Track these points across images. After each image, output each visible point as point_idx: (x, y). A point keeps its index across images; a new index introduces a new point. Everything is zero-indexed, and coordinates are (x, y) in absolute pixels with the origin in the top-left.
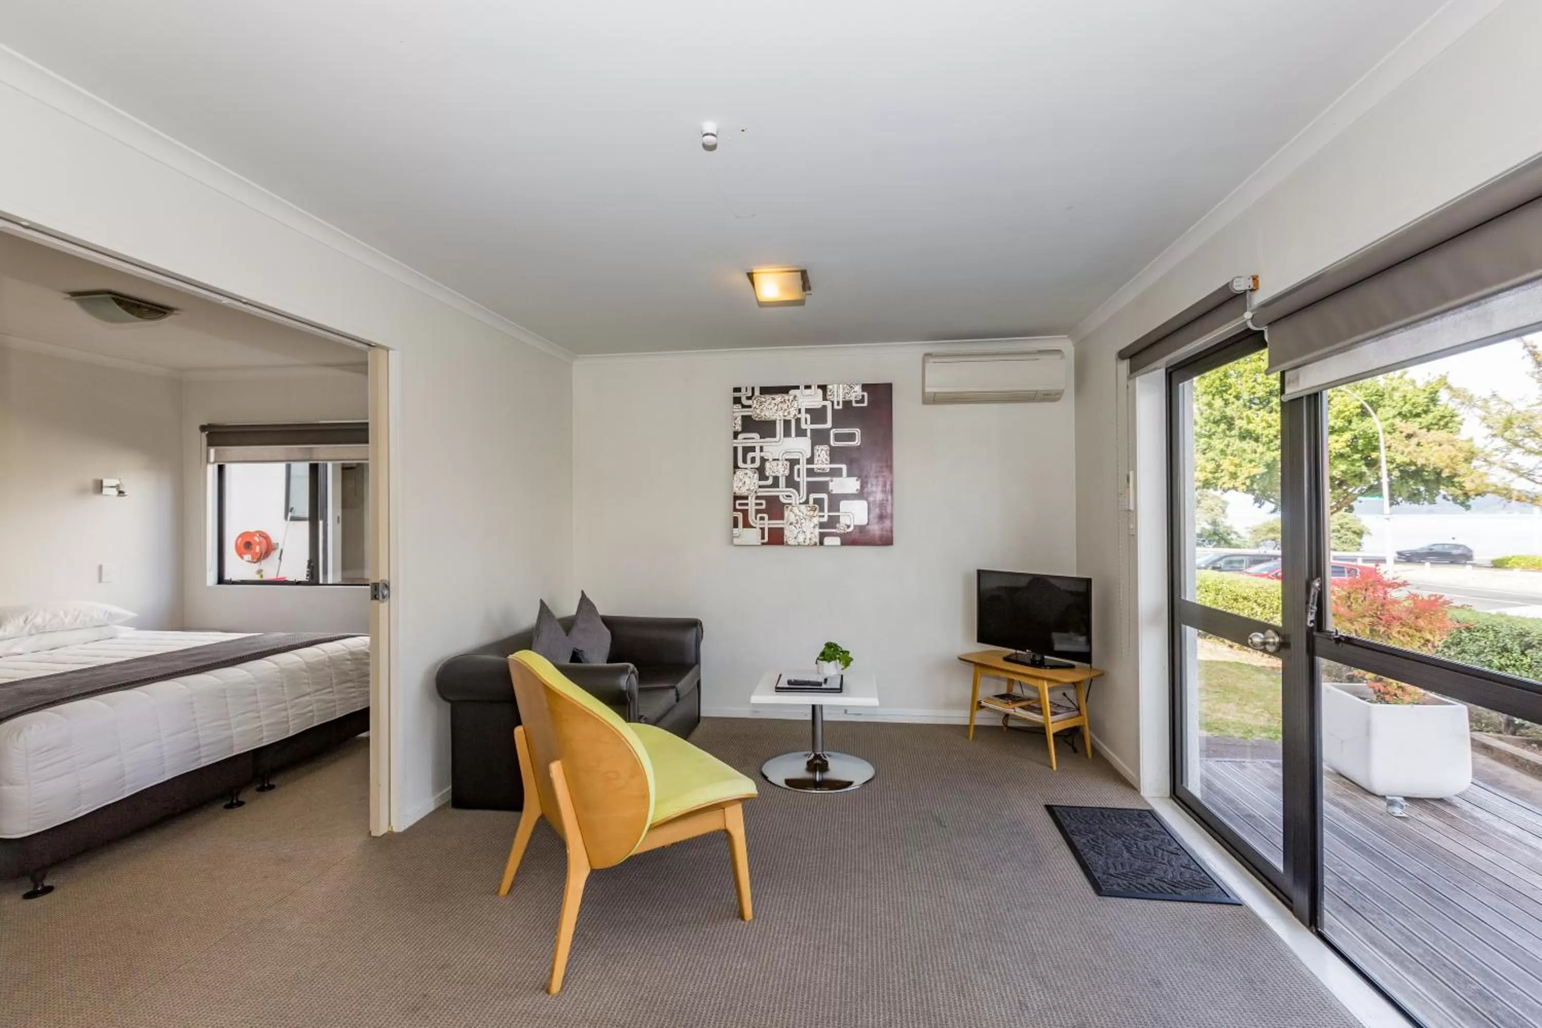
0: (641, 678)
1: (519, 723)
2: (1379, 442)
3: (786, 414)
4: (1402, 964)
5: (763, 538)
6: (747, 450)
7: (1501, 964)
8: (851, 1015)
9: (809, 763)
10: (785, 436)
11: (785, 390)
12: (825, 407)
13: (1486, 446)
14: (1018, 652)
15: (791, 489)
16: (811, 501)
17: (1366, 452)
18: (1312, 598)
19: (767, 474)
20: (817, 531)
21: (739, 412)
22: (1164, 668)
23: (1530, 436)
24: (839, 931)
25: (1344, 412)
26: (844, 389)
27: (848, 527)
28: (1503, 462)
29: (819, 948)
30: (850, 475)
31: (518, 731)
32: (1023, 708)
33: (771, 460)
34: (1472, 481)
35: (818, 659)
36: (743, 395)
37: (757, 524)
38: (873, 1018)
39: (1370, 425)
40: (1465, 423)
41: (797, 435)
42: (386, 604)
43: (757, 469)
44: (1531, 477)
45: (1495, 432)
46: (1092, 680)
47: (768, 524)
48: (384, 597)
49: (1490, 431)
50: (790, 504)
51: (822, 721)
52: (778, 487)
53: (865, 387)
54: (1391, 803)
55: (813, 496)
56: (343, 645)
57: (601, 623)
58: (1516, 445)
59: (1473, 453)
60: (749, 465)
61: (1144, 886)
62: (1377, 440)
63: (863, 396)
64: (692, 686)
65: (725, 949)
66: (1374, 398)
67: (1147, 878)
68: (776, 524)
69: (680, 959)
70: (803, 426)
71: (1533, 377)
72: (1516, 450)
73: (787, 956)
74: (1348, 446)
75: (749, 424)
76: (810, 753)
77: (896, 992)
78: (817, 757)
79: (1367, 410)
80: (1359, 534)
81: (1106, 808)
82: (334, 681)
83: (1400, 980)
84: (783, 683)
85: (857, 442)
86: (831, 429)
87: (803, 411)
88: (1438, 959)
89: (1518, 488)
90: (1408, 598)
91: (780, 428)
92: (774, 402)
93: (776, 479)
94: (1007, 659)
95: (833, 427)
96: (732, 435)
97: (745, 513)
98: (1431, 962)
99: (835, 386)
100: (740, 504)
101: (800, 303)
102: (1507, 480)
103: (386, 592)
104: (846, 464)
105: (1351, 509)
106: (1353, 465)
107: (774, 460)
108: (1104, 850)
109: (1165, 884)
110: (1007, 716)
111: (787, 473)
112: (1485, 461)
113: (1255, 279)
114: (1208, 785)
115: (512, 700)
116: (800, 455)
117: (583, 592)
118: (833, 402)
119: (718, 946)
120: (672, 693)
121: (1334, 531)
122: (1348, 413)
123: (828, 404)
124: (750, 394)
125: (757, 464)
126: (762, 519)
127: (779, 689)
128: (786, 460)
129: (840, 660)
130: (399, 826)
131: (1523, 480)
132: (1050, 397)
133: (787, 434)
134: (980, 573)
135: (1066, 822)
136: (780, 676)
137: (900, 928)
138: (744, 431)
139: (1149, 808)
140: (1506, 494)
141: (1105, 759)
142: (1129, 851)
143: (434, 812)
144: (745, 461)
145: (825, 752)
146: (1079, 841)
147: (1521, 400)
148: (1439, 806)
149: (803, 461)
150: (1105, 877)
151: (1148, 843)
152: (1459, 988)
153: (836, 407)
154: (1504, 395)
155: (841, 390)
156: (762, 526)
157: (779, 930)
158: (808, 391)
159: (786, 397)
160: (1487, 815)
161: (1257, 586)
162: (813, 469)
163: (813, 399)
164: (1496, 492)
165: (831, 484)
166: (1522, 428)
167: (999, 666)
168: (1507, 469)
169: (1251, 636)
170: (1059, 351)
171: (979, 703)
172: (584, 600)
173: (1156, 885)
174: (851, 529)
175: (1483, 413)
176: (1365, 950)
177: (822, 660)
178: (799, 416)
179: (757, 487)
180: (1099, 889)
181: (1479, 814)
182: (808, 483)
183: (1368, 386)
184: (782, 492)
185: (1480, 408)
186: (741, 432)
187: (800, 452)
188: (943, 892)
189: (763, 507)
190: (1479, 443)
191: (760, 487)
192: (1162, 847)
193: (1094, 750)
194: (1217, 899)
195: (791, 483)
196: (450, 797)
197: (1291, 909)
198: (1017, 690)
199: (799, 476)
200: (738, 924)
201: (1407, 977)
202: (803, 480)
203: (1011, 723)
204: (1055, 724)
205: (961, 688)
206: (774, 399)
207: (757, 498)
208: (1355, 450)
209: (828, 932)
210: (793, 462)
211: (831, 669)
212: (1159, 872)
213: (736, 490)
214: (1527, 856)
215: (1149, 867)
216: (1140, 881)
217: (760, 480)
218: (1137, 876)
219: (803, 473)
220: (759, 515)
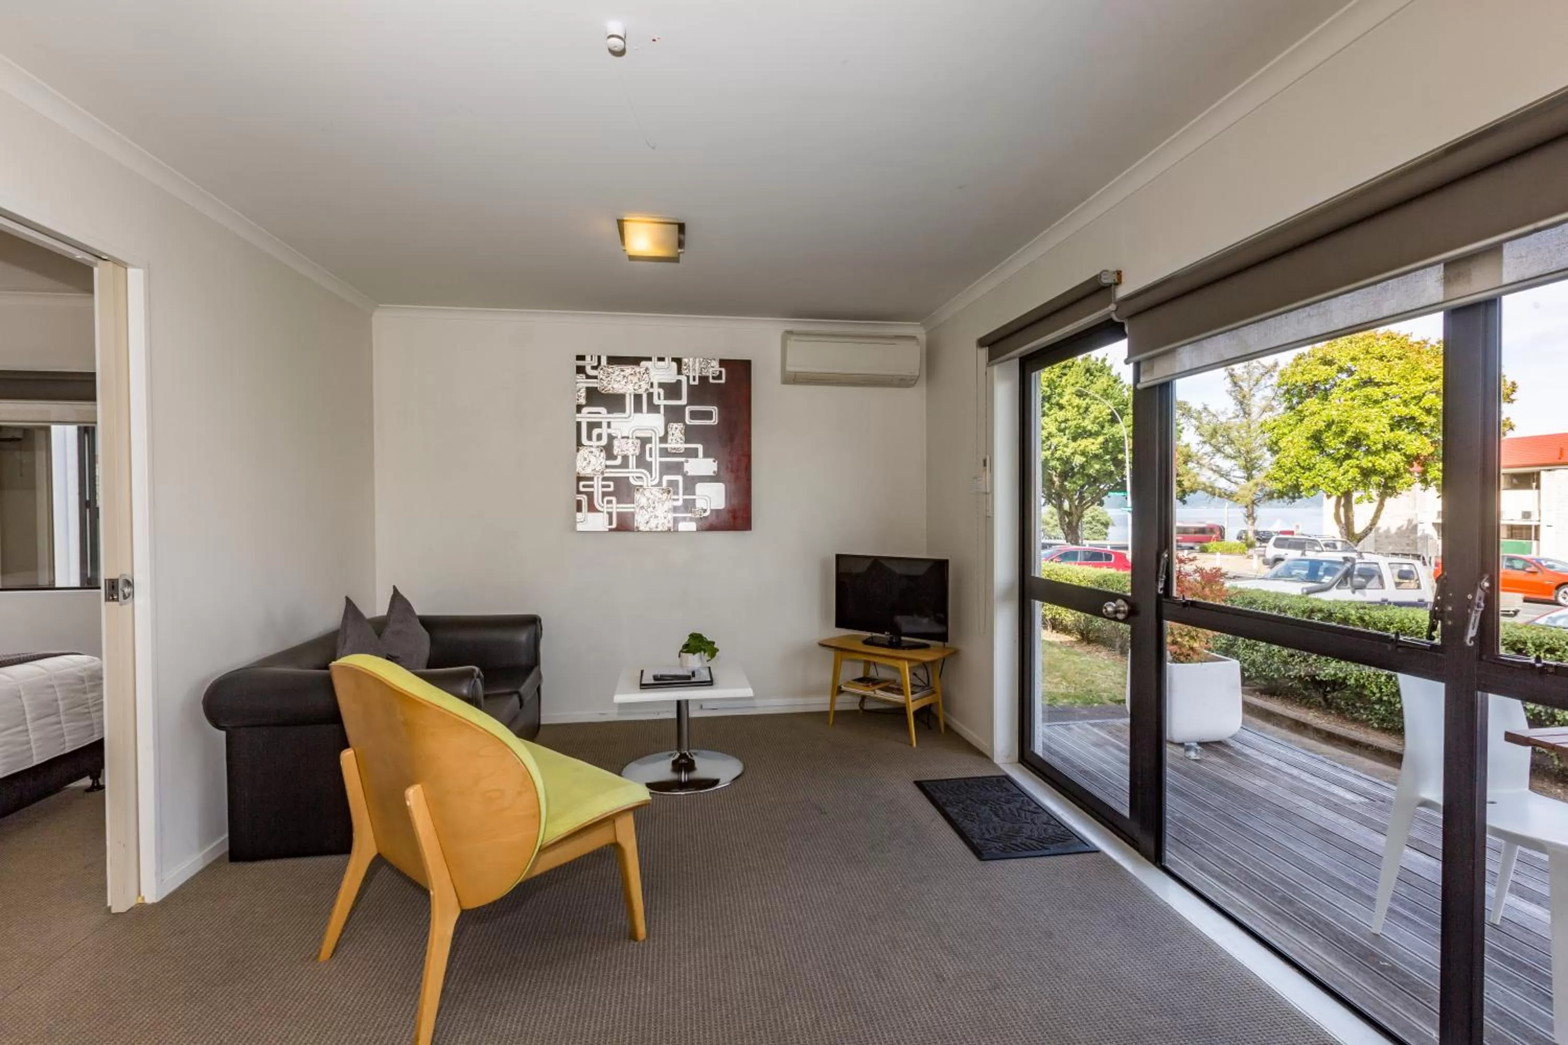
0: (487, 683)
1: (346, 745)
2: (1124, 445)
3: (636, 387)
4: (1226, 883)
5: (611, 523)
6: (592, 426)
7: (1292, 872)
8: (776, 1021)
9: (674, 763)
10: (635, 411)
11: (636, 361)
12: (679, 382)
13: (1198, 451)
14: (874, 634)
15: (643, 471)
16: (665, 484)
17: (1114, 453)
18: (1161, 568)
19: (615, 453)
20: (671, 516)
21: (583, 383)
22: (1015, 641)
23: (1228, 443)
24: (744, 935)
25: (1099, 418)
26: (700, 364)
27: (705, 511)
28: (1210, 464)
29: (726, 957)
30: (706, 455)
31: (347, 757)
32: (881, 689)
33: (619, 437)
34: (1189, 480)
35: (682, 651)
36: (588, 363)
37: (605, 508)
38: (799, 1019)
39: (1118, 430)
40: (1184, 431)
41: (649, 411)
42: (128, 607)
43: (604, 447)
44: (1228, 478)
45: (1205, 439)
46: (944, 659)
47: (616, 508)
48: (125, 597)
49: (1201, 438)
50: (641, 486)
51: (688, 718)
52: (627, 467)
53: (723, 363)
54: (1188, 749)
55: (666, 478)
56: (43, 668)
57: (419, 625)
58: (1219, 450)
59: (1190, 456)
60: (594, 443)
61: (1017, 846)
62: (1123, 443)
63: (721, 372)
64: (533, 693)
65: (622, 976)
66: (1120, 407)
67: (1018, 838)
68: (625, 508)
69: (572, 996)
70: (656, 401)
71: (1231, 395)
72: (1219, 455)
73: (693, 972)
74: (1101, 448)
75: (595, 397)
76: (675, 752)
77: (816, 988)
78: (683, 756)
79: (1116, 417)
80: (1106, 525)
81: (969, 778)
82: (28, 716)
83: (1227, 898)
84: (649, 679)
85: (714, 421)
86: (686, 405)
87: (656, 385)
88: (1251, 876)
89: (1221, 486)
90: (1195, 571)
91: (629, 403)
92: (622, 373)
93: (625, 458)
94: (867, 642)
95: (688, 404)
96: (575, 408)
97: (590, 496)
98: (1245, 878)
99: (691, 359)
100: (584, 486)
101: (675, 260)
102: (1212, 479)
103: (127, 590)
104: (702, 444)
105: (1101, 504)
106: (1104, 465)
107: (623, 438)
108: (976, 817)
109: (1033, 841)
110: (864, 698)
111: (637, 452)
112: (1198, 463)
113: (1119, 273)
114: (1047, 748)
115: (335, 717)
116: (653, 433)
117: (394, 587)
118: (688, 377)
119: (614, 974)
120: (515, 698)
121: (1087, 523)
122: (1101, 419)
123: (683, 379)
124: (596, 364)
125: (604, 442)
126: (609, 502)
127: (644, 686)
128: (637, 438)
129: (705, 652)
130: (151, 896)
131: (1223, 480)
132: (904, 382)
133: (638, 408)
134: (839, 557)
135: (937, 795)
136: (642, 672)
137: (805, 921)
138: (588, 405)
139: (1003, 774)
140: (1212, 491)
141: (957, 734)
142: (997, 815)
143: (202, 872)
144: (590, 438)
145: (691, 751)
146: (952, 811)
147: (1223, 413)
148: (1220, 748)
149: (655, 440)
150: (982, 842)
151: (1011, 806)
152: (1269, 897)
153: (692, 382)
154: (1212, 409)
155: (697, 364)
156: (610, 510)
157: (679, 945)
158: (661, 363)
159: (637, 369)
160: (1254, 752)
161: (1049, 569)
162: (666, 449)
163: (664, 373)
164: (1205, 489)
165: (685, 464)
166: (1223, 436)
167: (859, 649)
168: (1212, 470)
169: (1105, 605)
170: (913, 338)
171: (840, 687)
172: (397, 598)
173: (1027, 844)
174: (707, 514)
175: (1197, 424)
176: (1196, 876)
177: (685, 652)
178: (651, 390)
179: (603, 467)
180: (979, 853)
181: (1248, 751)
182: (661, 463)
183: (1116, 396)
184: (632, 473)
185: (1196, 419)
186: (586, 405)
187: (653, 430)
188: (839, 879)
189: (611, 489)
190: (1194, 448)
191: (607, 467)
192: (1024, 808)
193: (947, 726)
194: (1081, 849)
195: (642, 462)
196: (227, 849)
197: (1137, 849)
198: (873, 673)
199: (651, 456)
200: (631, 946)
201: (1231, 893)
202: (656, 460)
203: (869, 706)
204: (916, 702)
205: (822, 675)
206: (623, 371)
207: (604, 479)
208: (1106, 452)
209: (732, 938)
210: (645, 441)
211: (694, 662)
212: (1027, 832)
213: (579, 469)
214: (1286, 782)
215: (1017, 826)
216: (1014, 842)
217: (606, 459)
218: (1010, 837)
219: (656, 452)
220: (606, 499)
